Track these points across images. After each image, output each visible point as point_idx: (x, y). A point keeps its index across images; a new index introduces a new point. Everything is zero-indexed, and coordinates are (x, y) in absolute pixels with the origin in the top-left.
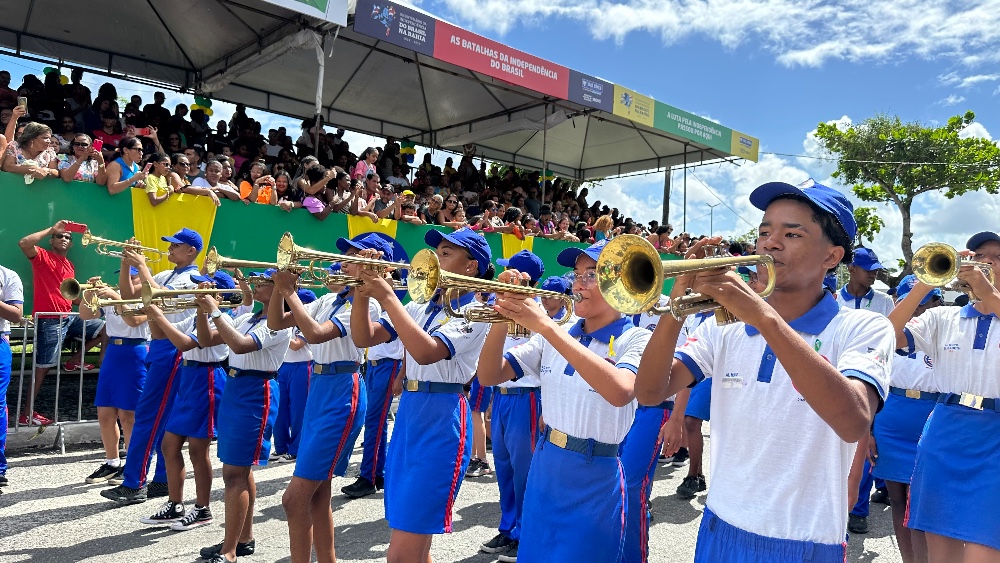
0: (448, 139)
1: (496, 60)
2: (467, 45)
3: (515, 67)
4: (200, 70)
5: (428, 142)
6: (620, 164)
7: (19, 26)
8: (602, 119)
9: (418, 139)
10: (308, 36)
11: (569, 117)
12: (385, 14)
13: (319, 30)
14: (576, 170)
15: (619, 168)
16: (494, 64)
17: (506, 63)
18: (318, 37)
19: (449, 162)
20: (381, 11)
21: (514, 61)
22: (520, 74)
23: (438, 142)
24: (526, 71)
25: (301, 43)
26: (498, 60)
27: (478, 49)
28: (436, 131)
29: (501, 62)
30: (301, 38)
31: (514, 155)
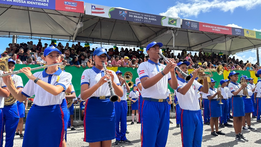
0: (195, 48)
1: (213, 28)
2: (206, 26)
3: (218, 29)
4: (141, 42)
5: (189, 50)
6: (242, 49)
7: (109, 39)
8: (240, 38)
9: (187, 49)
10: (170, 31)
11: (231, 39)
12: (188, 23)
13: (173, 30)
14: (228, 51)
15: (242, 50)
16: (213, 30)
17: (216, 29)
18: (172, 31)
19: (196, 54)
20: (187, 23)
21: (218, 28)
22: (220, 30)
23: (192, 49)
24: (221, 30)
25: (168, 33)
26: (214, 28)
27: (209, 27)
28: (191, 47)
29: (215, 29)
30: (168, 32)
31: (211, 50)
